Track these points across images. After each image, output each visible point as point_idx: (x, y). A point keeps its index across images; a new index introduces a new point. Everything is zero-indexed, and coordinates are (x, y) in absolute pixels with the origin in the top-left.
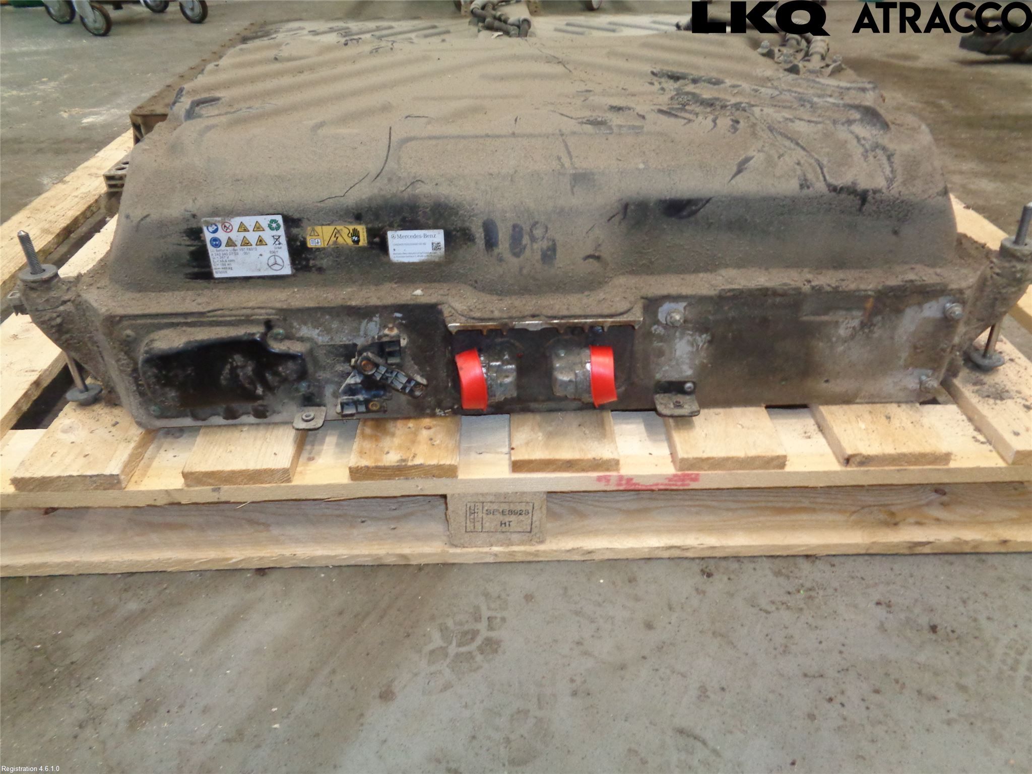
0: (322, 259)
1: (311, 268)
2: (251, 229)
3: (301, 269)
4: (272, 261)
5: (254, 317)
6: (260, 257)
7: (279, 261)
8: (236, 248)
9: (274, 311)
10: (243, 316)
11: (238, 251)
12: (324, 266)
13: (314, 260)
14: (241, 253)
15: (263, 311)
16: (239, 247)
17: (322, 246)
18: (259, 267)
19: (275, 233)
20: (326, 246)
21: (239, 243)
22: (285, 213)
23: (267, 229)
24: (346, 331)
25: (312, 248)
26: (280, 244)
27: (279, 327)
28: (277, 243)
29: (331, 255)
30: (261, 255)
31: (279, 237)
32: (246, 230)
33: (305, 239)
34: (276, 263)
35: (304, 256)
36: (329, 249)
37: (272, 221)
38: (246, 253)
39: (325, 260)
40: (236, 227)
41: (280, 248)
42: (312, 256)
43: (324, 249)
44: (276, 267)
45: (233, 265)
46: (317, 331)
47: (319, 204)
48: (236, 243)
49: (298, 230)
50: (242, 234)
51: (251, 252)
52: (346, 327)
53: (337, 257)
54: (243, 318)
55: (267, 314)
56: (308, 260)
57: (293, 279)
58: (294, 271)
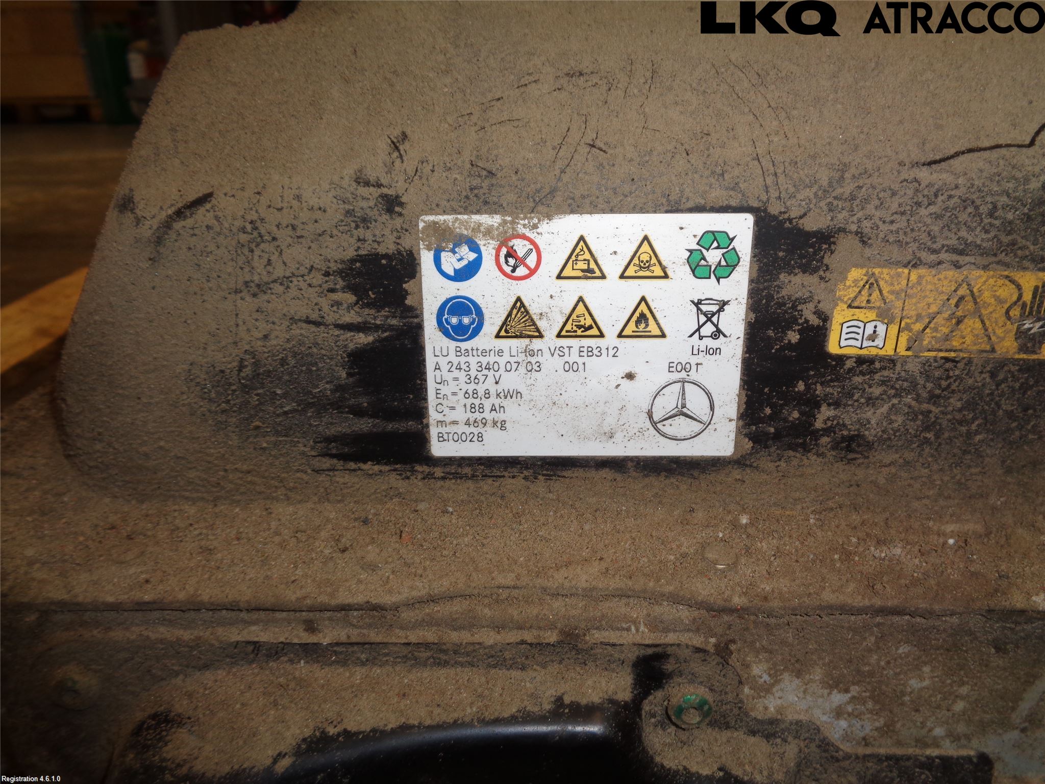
0: (871, 401)
1: (816, 435)
2: (612, 267)
3: (777, 436)
4: (667, 403)
5: (597, 636)
6: (626, 383)
7: (697, 403)
8: (537, 344)
9: (684, 614)
10: (552, 626)
11: (546, 360)
12: (869, 435)
13: (837, 404)
14: (551, 364)
15: (638, 611)
16: (550, 339)
17: (889, 351)
18: (610, 422)
19: (709, 289)
20: (902, 351)
21: (551, 328)
22: (774, 209)
23: (680, 272)
24: (959, 706)
25: (841, 359)
26: (718, 333)
27: (693, 678)
28: (708, 329)
29: (914, 384)
30: (630, 376)
31: (723, 304)
32: (592, 273)
33: (825, 318)
34: (682, 412)
35: (801, 386)
36: (914, 367)
37: (714, 238)
38: (570, 368)
39: (885, 409)
40: (553, 261)
41: (716, 351)
42: (834, 391)
43: (891, 362)
44: (680, 426)
45: (512, 411)
46: (838, 698)
47: (924, 174)
48: (542, 324)
49: (811, 280)
50: (574, 289)
51: (592, 362)
52: (964, 690)
53: (933, 398)
54: (552, 637)
55: (654, 624)
56: (812, 403)
57: (737, 474)
58: (748, 445)
